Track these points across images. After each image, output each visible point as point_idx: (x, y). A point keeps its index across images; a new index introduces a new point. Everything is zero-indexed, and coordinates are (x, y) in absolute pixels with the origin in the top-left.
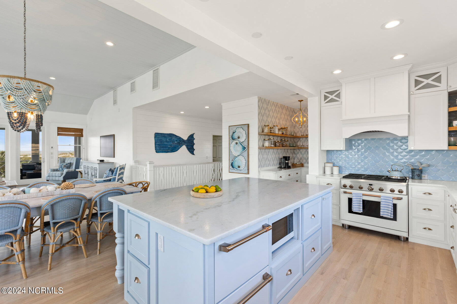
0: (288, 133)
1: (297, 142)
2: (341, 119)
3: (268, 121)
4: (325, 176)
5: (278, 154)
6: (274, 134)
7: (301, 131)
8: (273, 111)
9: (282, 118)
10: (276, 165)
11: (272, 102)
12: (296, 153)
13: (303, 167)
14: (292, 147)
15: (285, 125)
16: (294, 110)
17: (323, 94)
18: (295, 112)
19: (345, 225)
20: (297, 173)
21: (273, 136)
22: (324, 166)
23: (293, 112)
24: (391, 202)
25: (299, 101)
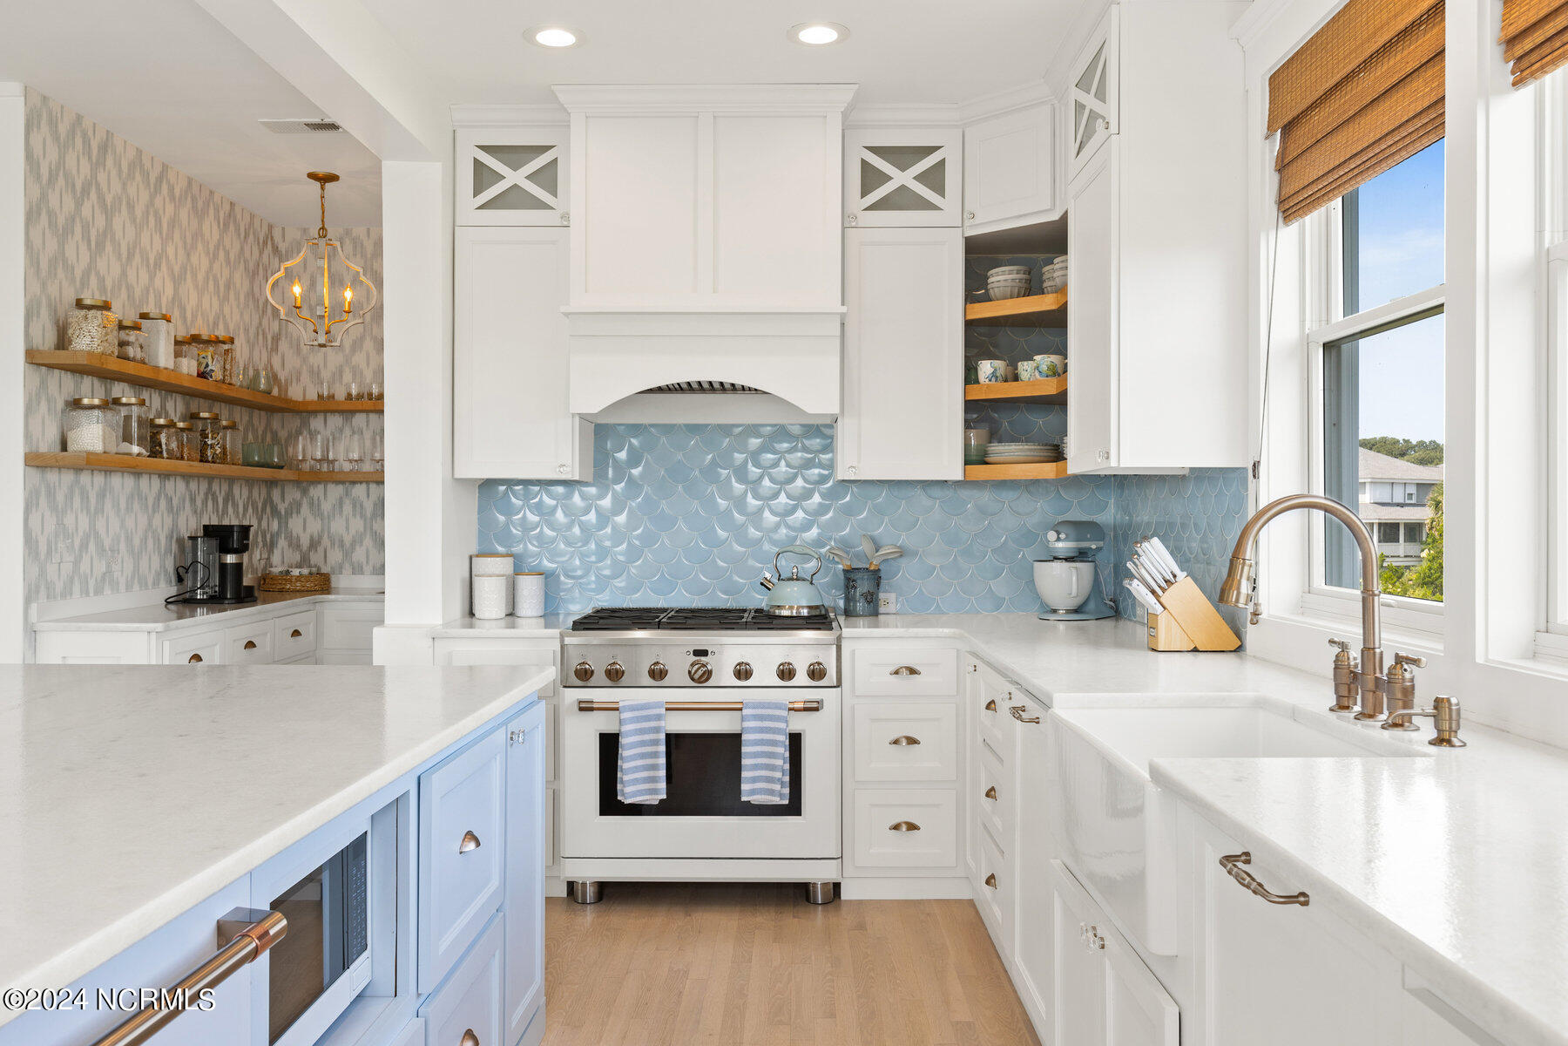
0: (238, 379)
1: (293, 437)
2: (563, 309)
3: (102, 280)
4: (471, 626)
5: (170, 509)
6: (144, 372)
7: (316, 375)
8: (139, 212)
9: (194, 276)
10: (156, 584)
11: (131, 154)
12: (282, 507)
13: (329, 593)
14: (262, 466)
15: (216, 324)
16: (270, 236)
17: (468, 155)
18: (276, 250)
19: (584, 884)
20: (296, 633)
21: (137, 383)
22: (467, 575)
23: (265, 243)
24: (783, 725)
25: (312, 176)
